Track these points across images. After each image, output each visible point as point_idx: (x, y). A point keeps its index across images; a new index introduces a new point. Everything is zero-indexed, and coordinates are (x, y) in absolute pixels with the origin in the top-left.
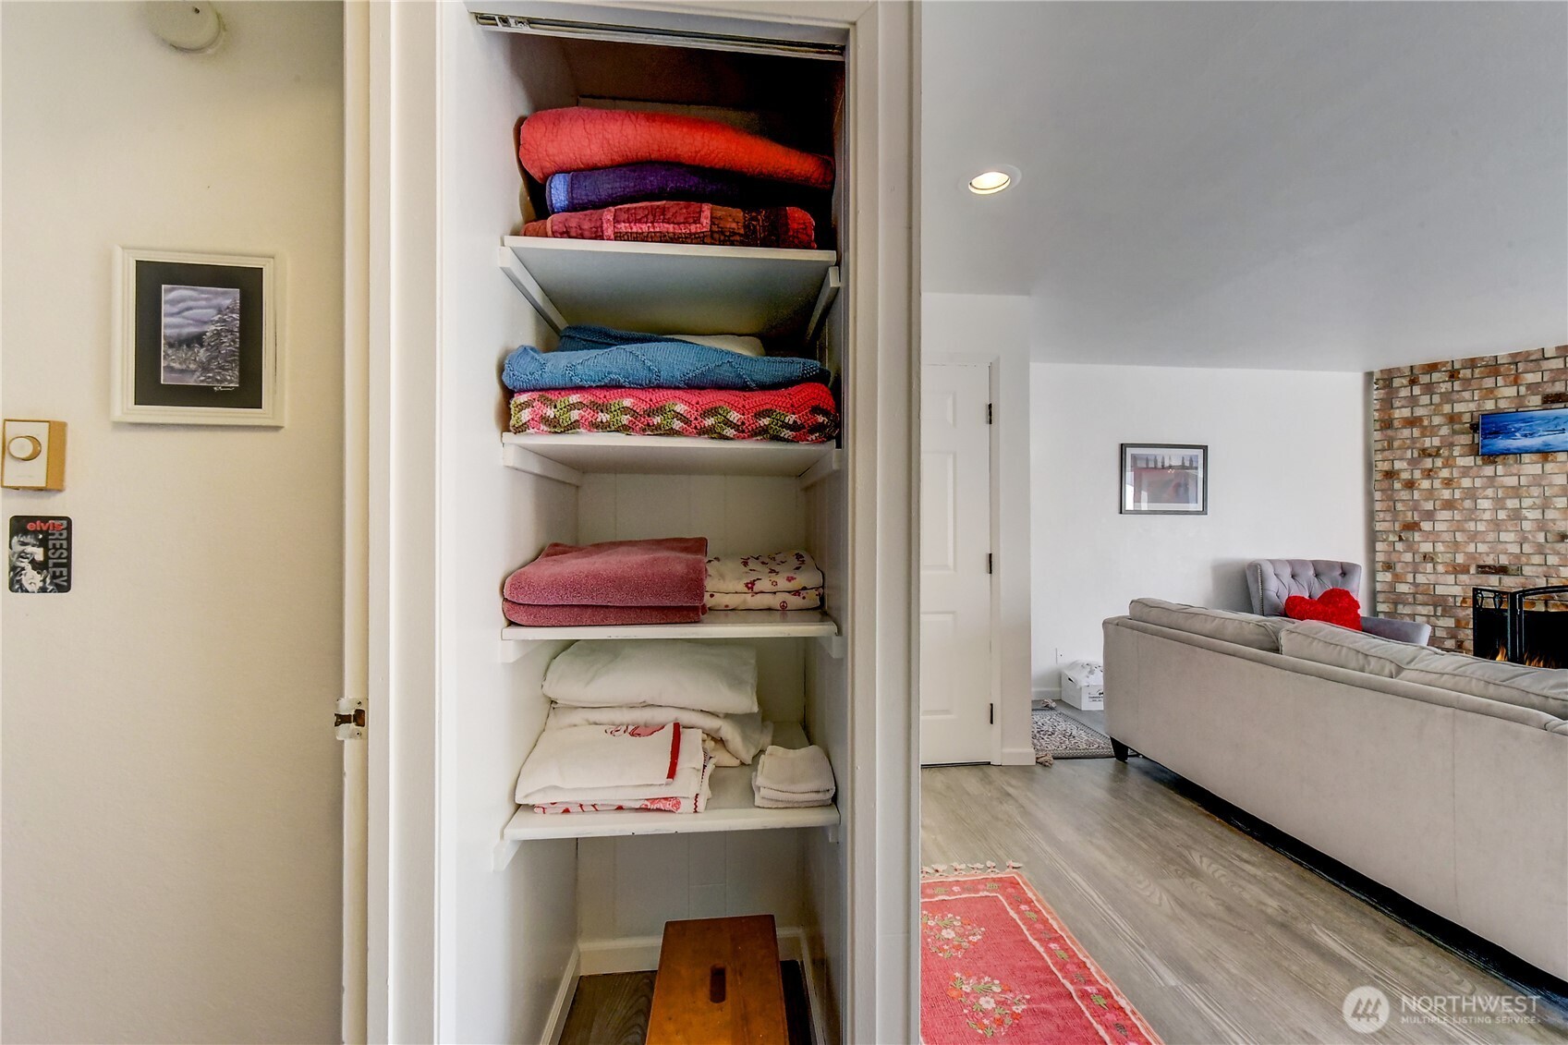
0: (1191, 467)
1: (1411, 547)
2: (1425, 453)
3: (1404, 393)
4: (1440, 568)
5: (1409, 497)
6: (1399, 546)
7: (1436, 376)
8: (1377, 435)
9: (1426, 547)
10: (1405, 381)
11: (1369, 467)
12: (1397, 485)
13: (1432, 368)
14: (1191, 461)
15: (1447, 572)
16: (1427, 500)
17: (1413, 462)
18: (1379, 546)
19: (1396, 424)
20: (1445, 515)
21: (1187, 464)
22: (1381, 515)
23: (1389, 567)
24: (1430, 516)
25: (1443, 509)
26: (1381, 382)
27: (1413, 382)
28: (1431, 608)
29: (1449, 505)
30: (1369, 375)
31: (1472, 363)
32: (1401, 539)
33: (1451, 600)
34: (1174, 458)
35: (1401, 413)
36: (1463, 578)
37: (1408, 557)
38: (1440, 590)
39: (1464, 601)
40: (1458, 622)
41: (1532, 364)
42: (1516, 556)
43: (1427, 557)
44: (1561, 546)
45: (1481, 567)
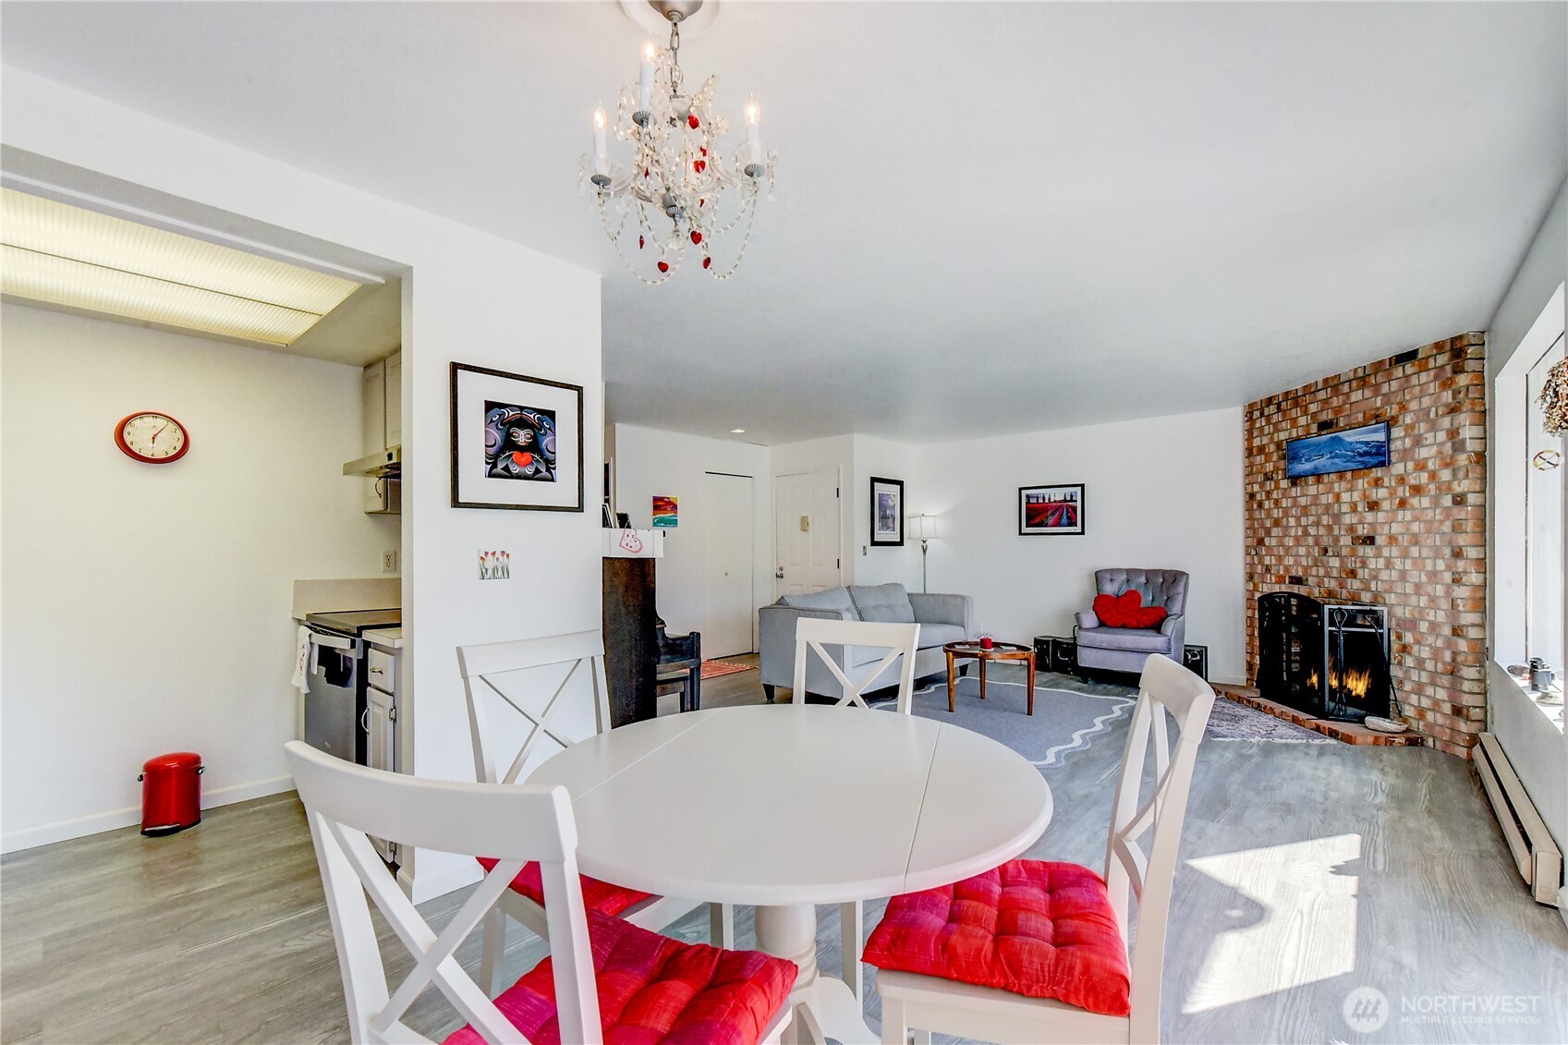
0: (1071, 500)
1: (1261, 562)
2: (1268, 477)
3: (1258, 424)
4: (1274, 578)
5: (1260, 517)
6: (1256, 559)
7: (1273, 408)
8: (1247, 462)
9: (1267, 561)
10: (1259, 414)
11: (1245, 489)
12: (1255, 506)
13: (1269, 401)
14: (1072, 496)
15: (1276, 583)
16: (1267, 518)
17: (1262, 485)
18: (1248, 559)
19: (1255, 451)
20: (1275, 531)
21: (1068, 498)
22: (1250, 532)
23: (1252, 577)
24: (1268, 532)
25: (1275, 527)
26: (1250, 414)
27: (1262, 414)
29: (1277, 523)
30: (1243, 409)
31: (1287, 396)
32: (1257, 553)
34: (1057, 495)
35: (1257, 442)
36: (1283, 587)
37: (1260, 569)
41: (1312, 395)
42: (1306, 569)
43: (1268, 569)
44: (1325, 558)
45: (1290, 577)
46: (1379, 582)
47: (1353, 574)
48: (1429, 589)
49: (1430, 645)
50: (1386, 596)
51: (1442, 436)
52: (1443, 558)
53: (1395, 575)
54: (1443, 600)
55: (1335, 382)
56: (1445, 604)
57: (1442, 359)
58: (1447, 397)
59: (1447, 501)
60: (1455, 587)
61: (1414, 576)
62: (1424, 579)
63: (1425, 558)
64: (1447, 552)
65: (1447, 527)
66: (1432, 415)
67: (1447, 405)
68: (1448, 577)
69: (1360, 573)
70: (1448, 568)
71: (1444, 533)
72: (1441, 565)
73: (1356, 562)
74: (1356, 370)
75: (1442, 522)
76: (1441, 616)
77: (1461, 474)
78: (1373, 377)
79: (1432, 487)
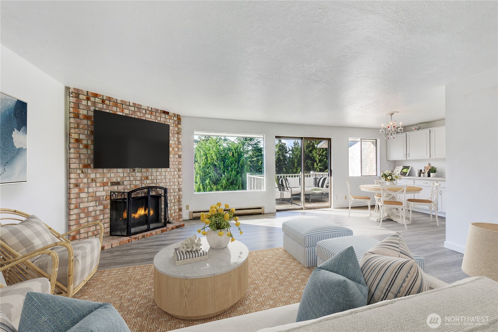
1: (87, 177)
3: (84, 103)
4: (98, 185)
5: (86, 152)
6: (82, 176)
7: (97, 100)
8: (72, 120)
9: (93, 176)
10: (85, 97)
11: (68, 135)
12: (81, 146)
13: (96, 95)
15: (100, 186)
17: (88, 136)
18: (72, 176)
19: (81, 116)
22: (74, 160)
23: (77, 185)
26: (74, 94)
27: (88, 99)
28: (95, 202)
30: (67, 88)
31: (109, 99)
32: (82, 172)
33: (102, 198)
35: (83, 112)
36: (106, 188)
37: (85, 181)
38: (98, 194)
39: (106, 197)
40: (104, 206)
41: (126, 107)
42: (122, 178)
43: (93, 180)
44: (134, 173)
45: (111, 183)
46: (157, 180)
47: (147, 178)
48: (173, 180)
49: (173, 196)
50: (160, 184)
51: (175, 139)
52: (176, 171)
53: (163, 177)
54: (176, 182)
55: (139, 107)
56: (177, 183)
57: (175, 119)
58: (176, 129)
59: (177, 156)
60: (179, 179)
61: (168, 177)
62: (171, 177)
63: (171, 172)
64: (177, 170)
65: (177, 163)
66: (173, 133)
67: (176, 131)
68: (177, 176)
69: (150, 178)
70: (177, 174)
71: (176, 165)
72: (176, 173)
73: (148, 174)
74: (148, 107)
75: (176, 162)
76: (176, 187)
77: (180, 150)
78: (155, 113)
79: (173, 152)
